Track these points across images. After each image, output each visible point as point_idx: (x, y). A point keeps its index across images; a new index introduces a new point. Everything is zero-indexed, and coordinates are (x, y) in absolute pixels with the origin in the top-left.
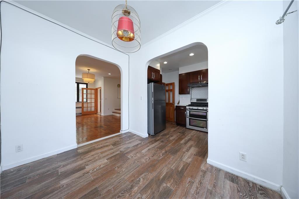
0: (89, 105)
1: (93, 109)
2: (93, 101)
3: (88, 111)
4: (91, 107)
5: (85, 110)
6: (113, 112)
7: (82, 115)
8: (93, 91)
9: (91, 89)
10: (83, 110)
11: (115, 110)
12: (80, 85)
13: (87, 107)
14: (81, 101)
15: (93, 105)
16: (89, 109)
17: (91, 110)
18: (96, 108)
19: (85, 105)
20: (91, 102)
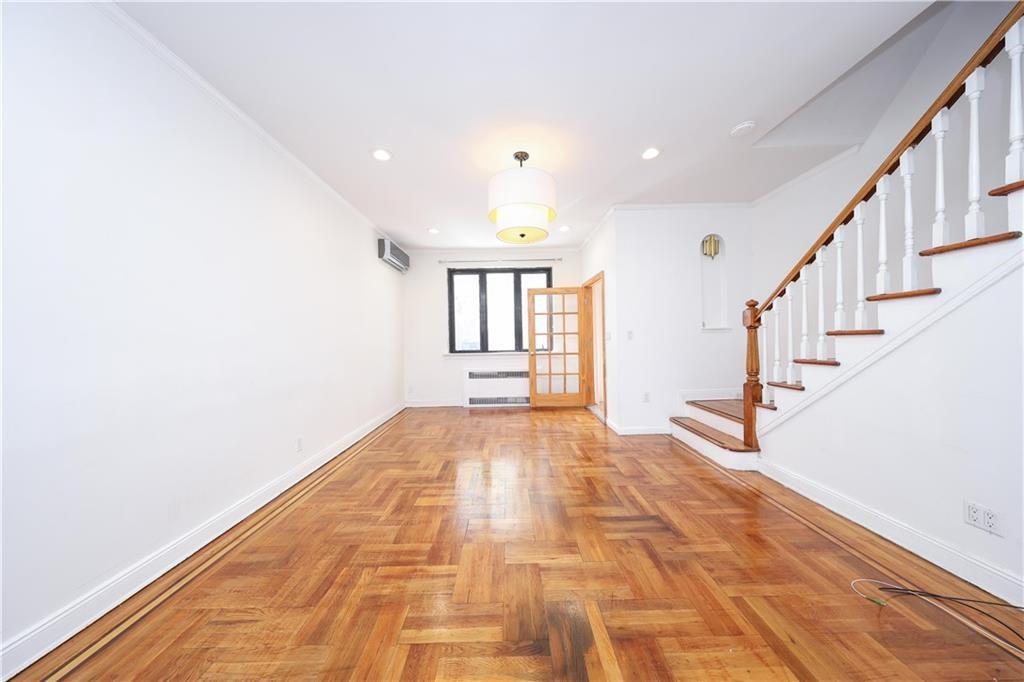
0: (557, 367)
1: (573, 385)
2: (573, 345)
4: (565, 374)
5: (542, 386)
6: (673, 421)
7: (531, 408)
8: (572, 302)
9: (568, 291)
10: (533, 384)
11: (688, 402)
12: (524, 277)
13: (550, 374)
14: (529, 347)
15: (573, 364)
16: (557, 386)
17: (565, 389)
18: (584, 381)
19: (542, 365)
20: (562, 352)
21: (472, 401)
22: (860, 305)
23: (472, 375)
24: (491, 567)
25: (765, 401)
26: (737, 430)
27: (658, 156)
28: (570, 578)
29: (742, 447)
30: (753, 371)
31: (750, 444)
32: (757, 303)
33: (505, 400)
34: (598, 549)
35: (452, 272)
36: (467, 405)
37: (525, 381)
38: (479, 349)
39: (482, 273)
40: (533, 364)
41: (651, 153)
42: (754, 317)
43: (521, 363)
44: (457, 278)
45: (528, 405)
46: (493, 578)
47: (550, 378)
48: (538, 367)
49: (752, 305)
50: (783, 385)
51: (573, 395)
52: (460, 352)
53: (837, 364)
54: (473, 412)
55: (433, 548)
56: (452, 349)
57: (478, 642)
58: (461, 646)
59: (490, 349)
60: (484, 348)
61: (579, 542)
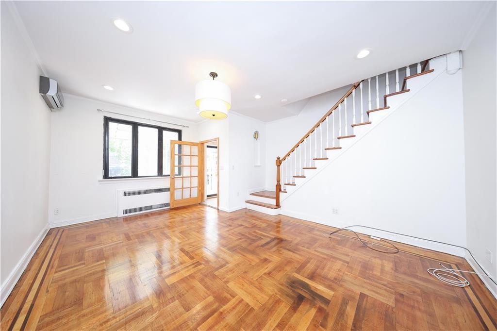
0: (187, 184)
1: (195, 193)
2: (195, 172)
3: (184, 198)
4: (191, 188)
5: (178, 195)
6: (247, 202)
7: (171, 209)
8: (195, 150)
9: (192, 144)
10: (172, 195)
11: (251, 194)
12: (165, 133)
13: (183, 188)
14: (169, 173)
15: (195, 182)
16: (187, 195)
17: (190, 195)
18: (200, 190)
19: (178, 183)
20: (190, 176)
21: (125, 212)
22: (311, 161)
23: (125, 194)
24: (251, 286)
25: (282, 189)
26: (273, 202)
27: (260, 99)
28: (280, 271)
29: (275, 207)
30: (279, 181)
31: (278, 206)
32: (280, 158)
33: (151, 207)
34: (274, 256)
35: (107, 120)
36: (121, 215)
37: (168, 194)
38: (131, 175)
39: (135, 126)
40: (173, 184)
41: (258, 97)
42: (279, 162)
43: (164, 183)
44: (112, 125)
45: (169, 207)
46: (258, 289)
47: (191, 190)
48: (175, 185)
49: (279, 158)
50: (288, 184)
51: (194, 198)
52: (111, 178)
53: (305, 177)
54: (126, 219)
55: (215, 297)
56: (106, 176)
57: (285, 314)
58: (282, 321)
59: (139, 176)
60: (135, 173)
61: (266, 257)
